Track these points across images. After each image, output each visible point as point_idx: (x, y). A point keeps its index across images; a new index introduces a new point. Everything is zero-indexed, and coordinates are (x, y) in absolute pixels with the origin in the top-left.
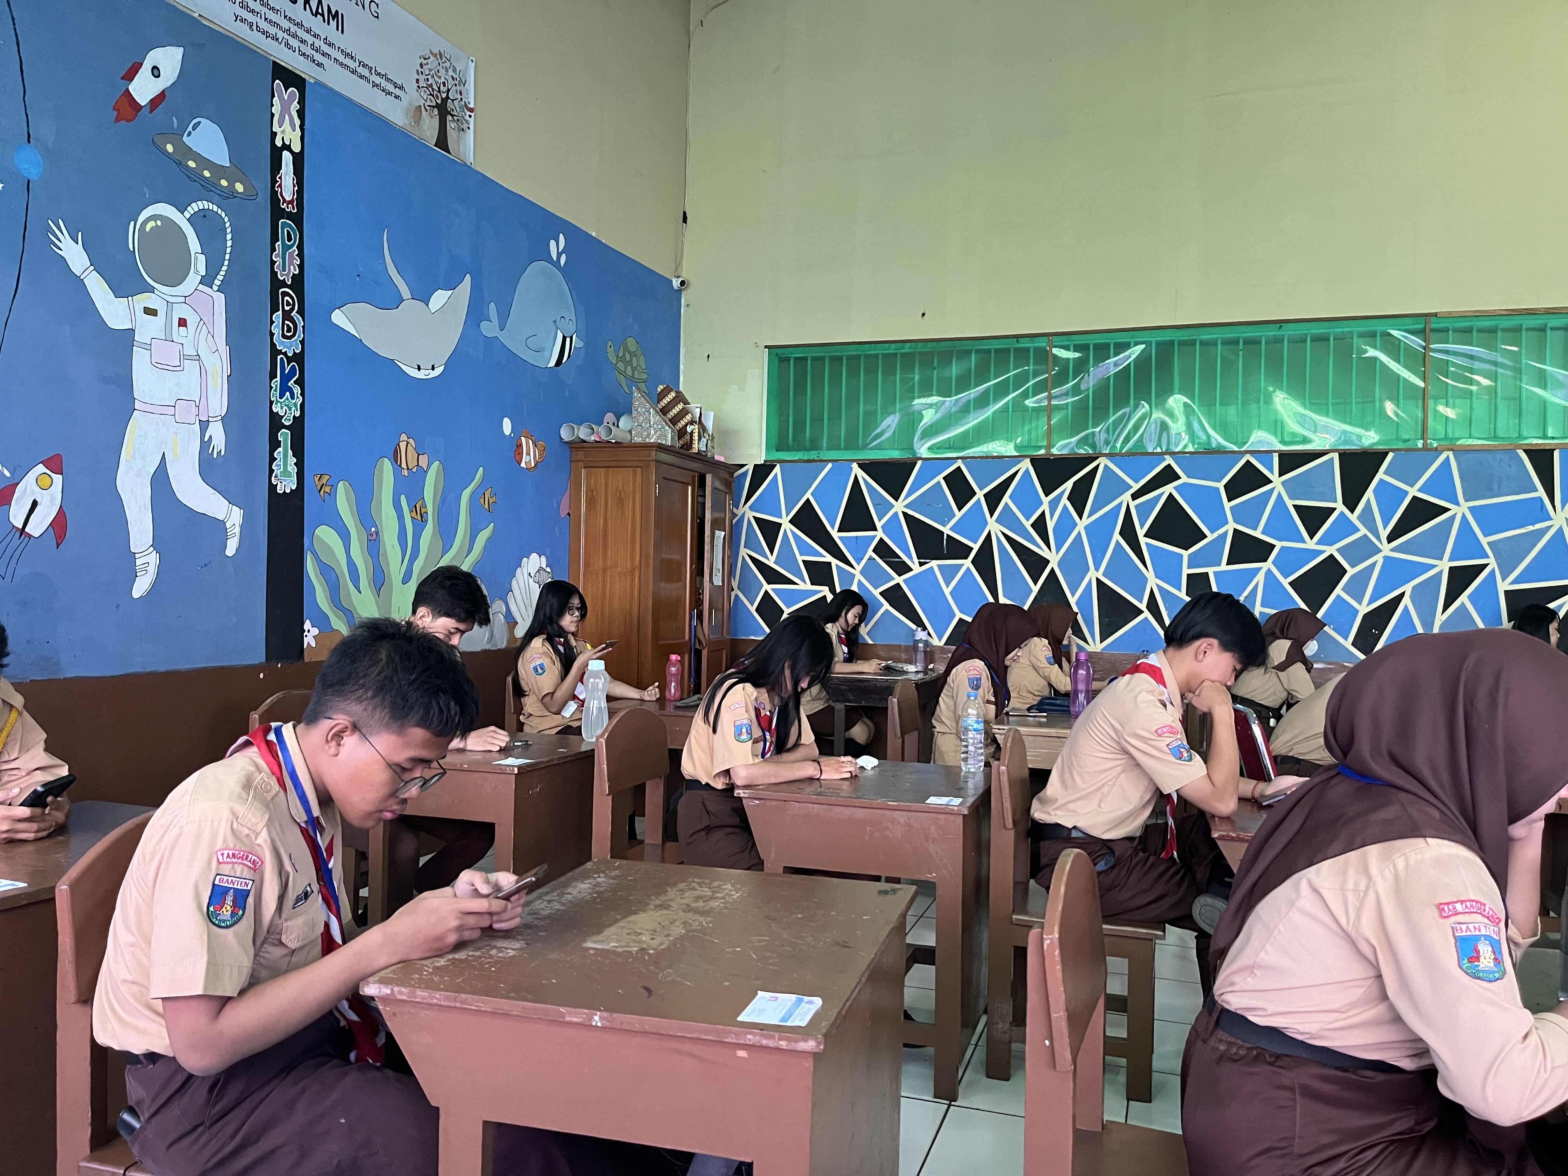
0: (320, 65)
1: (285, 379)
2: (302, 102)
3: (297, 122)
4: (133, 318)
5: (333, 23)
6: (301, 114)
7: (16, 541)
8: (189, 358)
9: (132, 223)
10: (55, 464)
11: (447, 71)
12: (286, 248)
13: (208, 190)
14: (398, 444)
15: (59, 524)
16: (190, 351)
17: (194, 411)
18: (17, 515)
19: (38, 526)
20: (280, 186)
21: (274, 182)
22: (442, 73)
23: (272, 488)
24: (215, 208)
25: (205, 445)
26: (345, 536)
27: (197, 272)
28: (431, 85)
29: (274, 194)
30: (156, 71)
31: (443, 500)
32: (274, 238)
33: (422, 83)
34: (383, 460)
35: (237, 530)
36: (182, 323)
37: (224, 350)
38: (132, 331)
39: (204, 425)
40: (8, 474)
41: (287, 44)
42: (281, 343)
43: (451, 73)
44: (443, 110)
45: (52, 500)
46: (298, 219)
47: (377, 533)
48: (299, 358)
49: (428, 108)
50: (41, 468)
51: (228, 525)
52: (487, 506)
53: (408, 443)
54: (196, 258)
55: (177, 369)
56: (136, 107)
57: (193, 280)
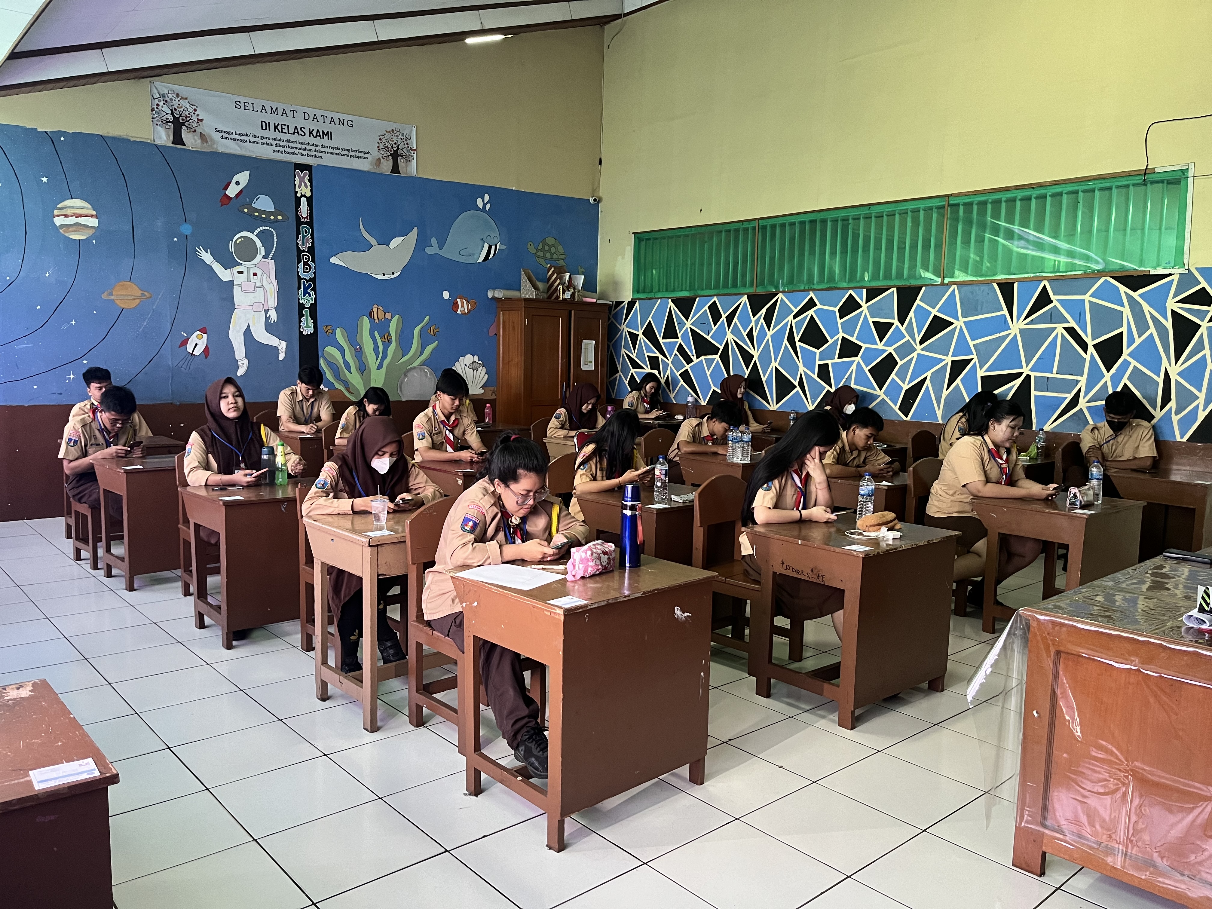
0: (319, 157)
1: (306, 289)
2: (310, 175)
3: (308, 184)
4: (233, 275)
5: (326, 138)
6: (310, 181)
7: (190, 357)
8: (259, 287)
9: (231, 242)
10: (203, 331)
11: (397, 136)
12: (304, 237)
13: (265, 222)
14: (372, 310)
15: (206, 351)
16: (259, 284)
17: (262, 306)
18: (190, 349)
19: (197, 352)
20: (301, 212)
21: (297, 211)
22: (395, 139)
23: (301, 333)
24: (268, 228)
25: (267, 319)
26: (342, 351)
27: (260, 254)
28: (387, 147)
29: (297, 216)
30: (238, 183)
31: (402, 331)
32: (298, 233)
33: (381, 147)
34: (363, 318)
35: (284, 350)
36: (255, 274)
37: (275, 282)
38: (233, 281)
39: (266, 312)
40: (185, 335)
41: (301, 154)
42: (303, 275)
43: (400, 137)
44: (395, 156)
45: (203, 343)
46: (311, 224)
47: (360, 348)
48: (313, 280)
49: (385, 158)
50: (198, 332)
51: (279, 348)
52: (432, 333)
53: (378, 308)
54: (260, 249)
55: (254, 291)
56: (230, 198)
57: (259, 257)
